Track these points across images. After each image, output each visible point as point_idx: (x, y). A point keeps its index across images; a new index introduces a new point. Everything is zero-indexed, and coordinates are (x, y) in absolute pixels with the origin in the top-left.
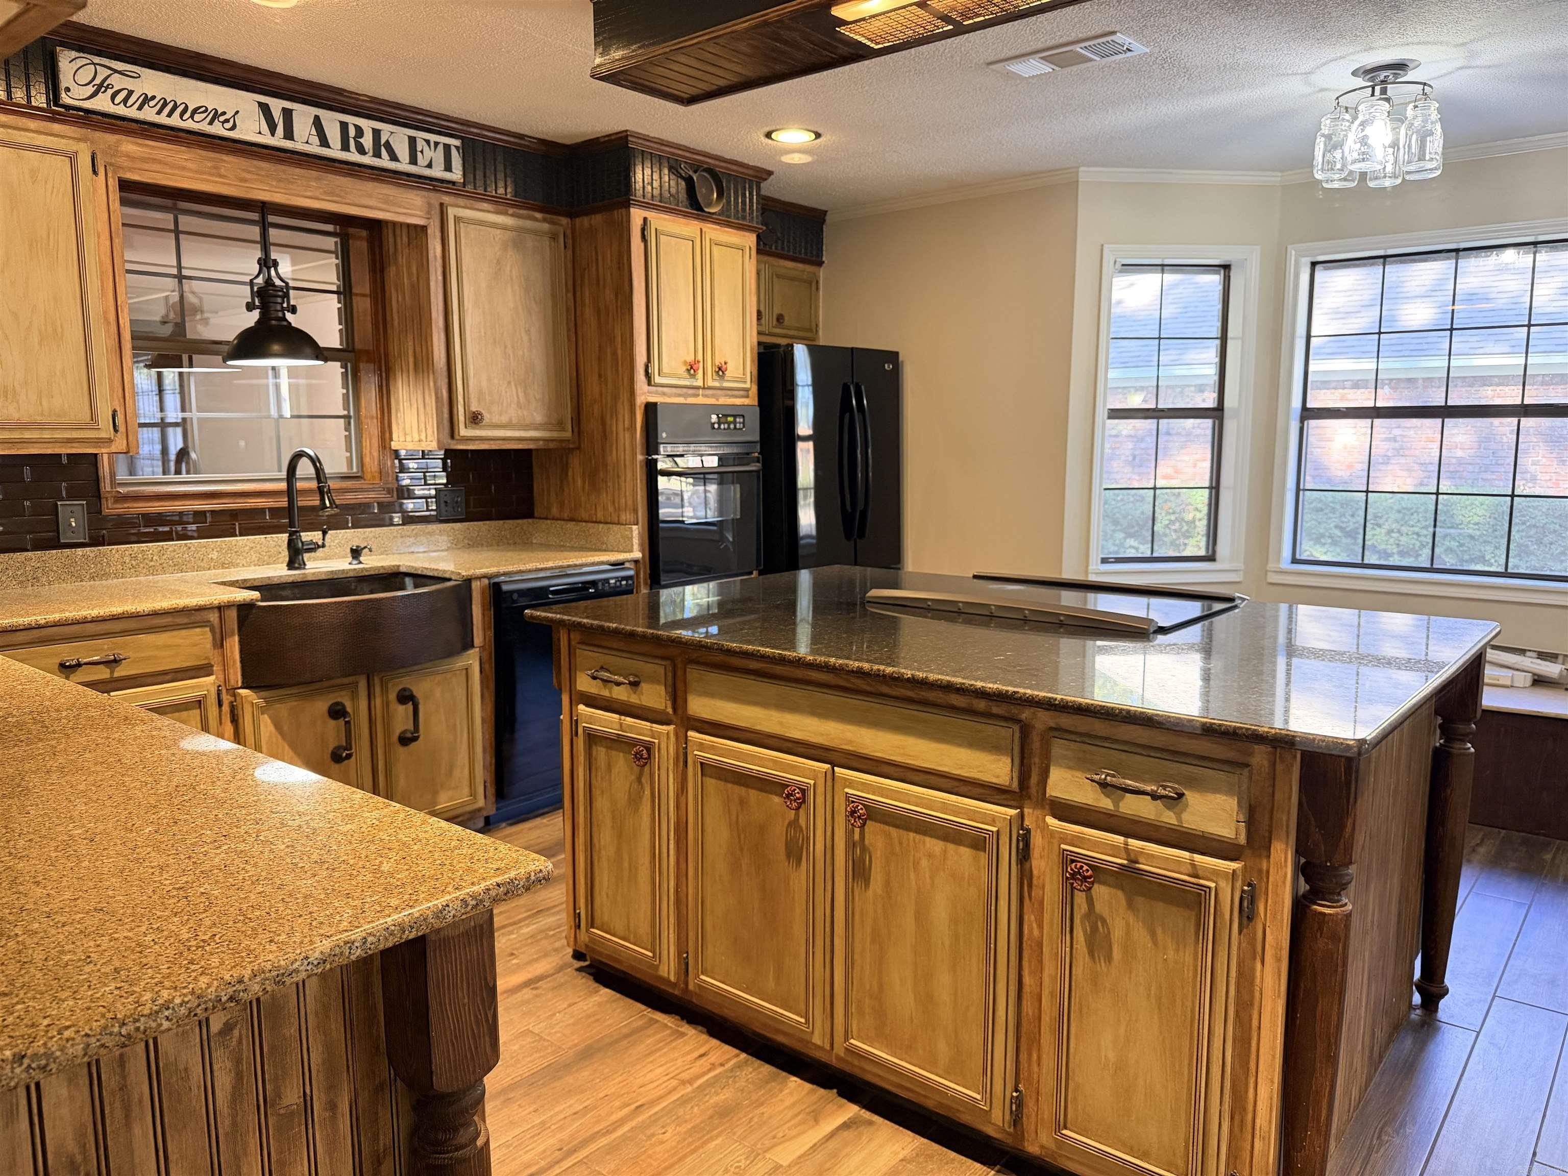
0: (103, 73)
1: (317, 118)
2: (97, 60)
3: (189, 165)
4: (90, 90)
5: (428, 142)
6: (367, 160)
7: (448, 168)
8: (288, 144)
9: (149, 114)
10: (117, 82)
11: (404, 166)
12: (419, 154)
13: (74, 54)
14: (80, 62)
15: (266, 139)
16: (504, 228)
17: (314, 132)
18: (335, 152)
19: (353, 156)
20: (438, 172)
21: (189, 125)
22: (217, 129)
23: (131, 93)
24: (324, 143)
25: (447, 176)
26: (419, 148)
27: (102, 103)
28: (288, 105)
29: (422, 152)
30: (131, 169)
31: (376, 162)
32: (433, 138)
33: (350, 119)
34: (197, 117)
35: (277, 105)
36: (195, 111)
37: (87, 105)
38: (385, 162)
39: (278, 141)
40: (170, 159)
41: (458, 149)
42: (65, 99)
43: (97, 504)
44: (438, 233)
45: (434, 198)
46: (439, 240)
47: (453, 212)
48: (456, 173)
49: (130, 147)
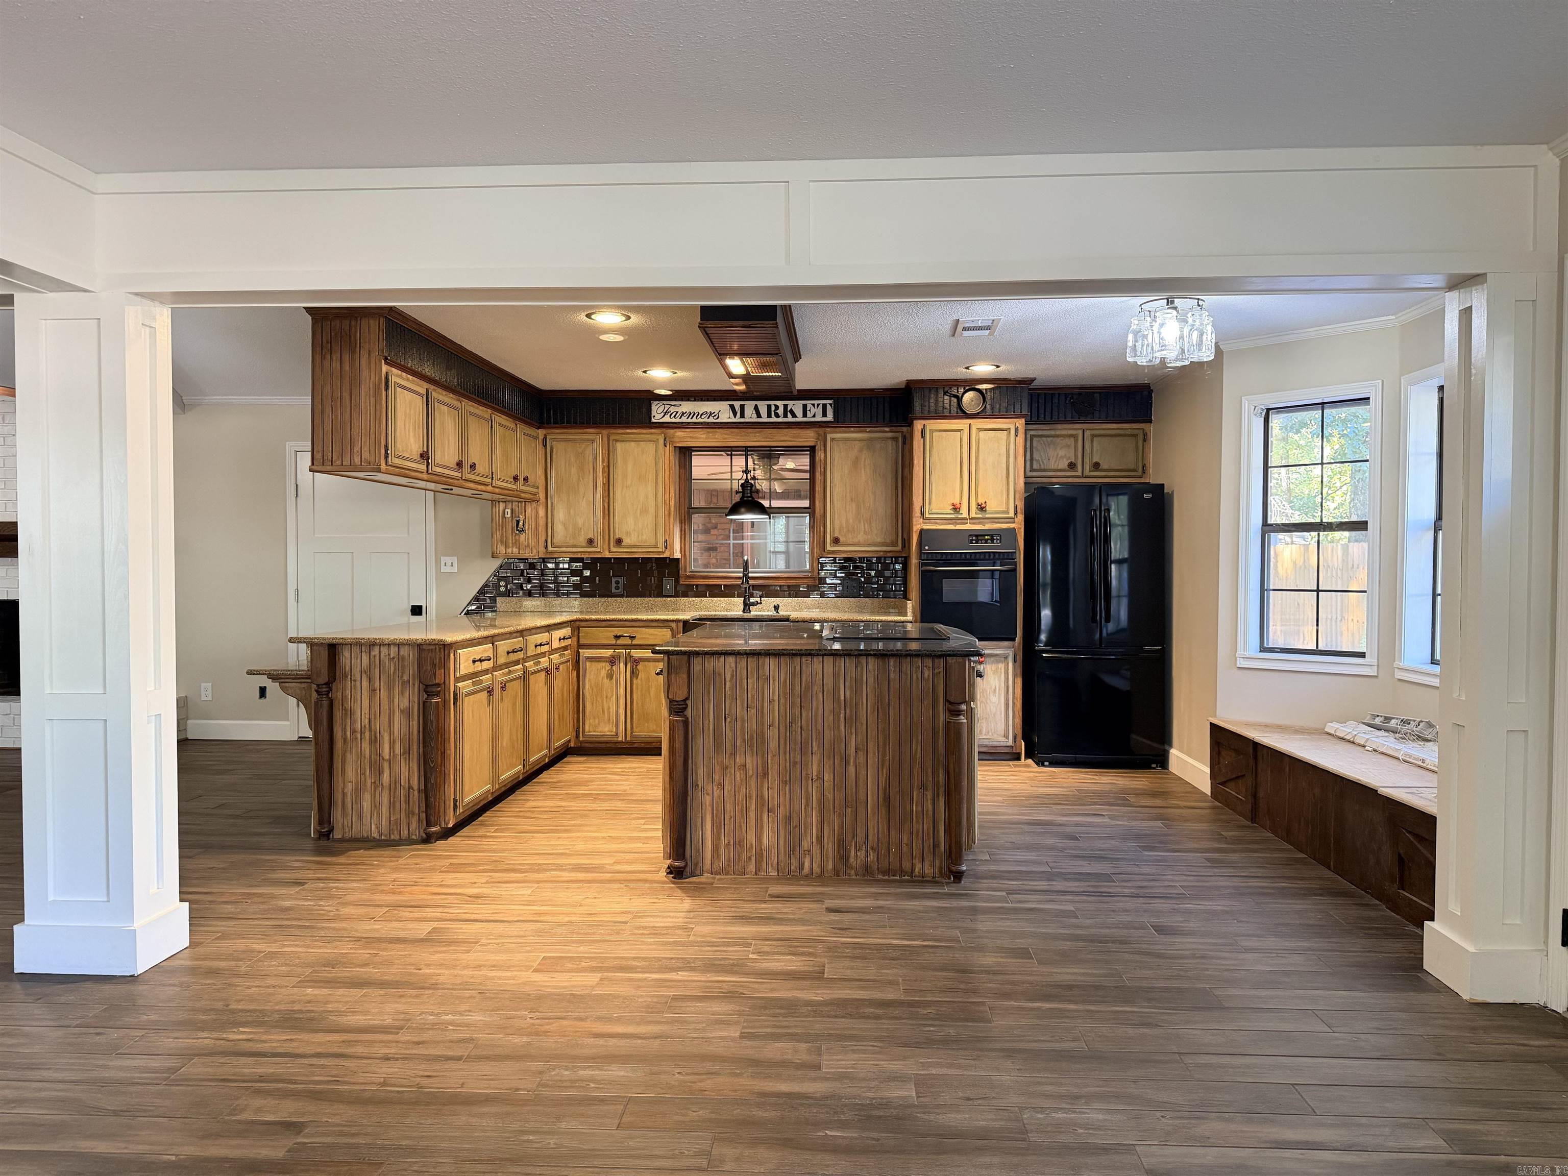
0: (667, 407)
1: (756, 406)
2: (665, 402)
3: (702, 436)
4: (663, 414)
5: (813, 405)
6: (780, 420)
7: (824, 415)
8: (742, 420)
9: (684, 419)
10: (672, 409)
11: (800, 418)
12: (808, 412)
13: (658, 402)
14: (659, 405)
15: (733, 420)
16: (861, 440)
17: (754, 412)
18: (764, 419)
19: (774, 419)
20: (819, 418)
21: (700, 420)
22: (711, 420)
23: (677, 412)
24: (759, 416)
25: (824, 419)
26: (808, 409)
27: (667, 419)
28: (742, 403)
29: (810, 410)
30: (679, 442)
31: (785, 420)
32: (816, 402)
33: (772, 403)
34: (703, 417)
35: (737, 404)
36: (702, 415)
37: (661, 421)
38: (790, 419)
39: (738, 419)
40: (694, 435)
41: (831, 405)
42: (653, 420)
43: (677, 581)
44: (822, 448)
45: (821, 431)
46: (823, 451)
47: (829, 437)
48: (830, 417)
49: (679, 433)
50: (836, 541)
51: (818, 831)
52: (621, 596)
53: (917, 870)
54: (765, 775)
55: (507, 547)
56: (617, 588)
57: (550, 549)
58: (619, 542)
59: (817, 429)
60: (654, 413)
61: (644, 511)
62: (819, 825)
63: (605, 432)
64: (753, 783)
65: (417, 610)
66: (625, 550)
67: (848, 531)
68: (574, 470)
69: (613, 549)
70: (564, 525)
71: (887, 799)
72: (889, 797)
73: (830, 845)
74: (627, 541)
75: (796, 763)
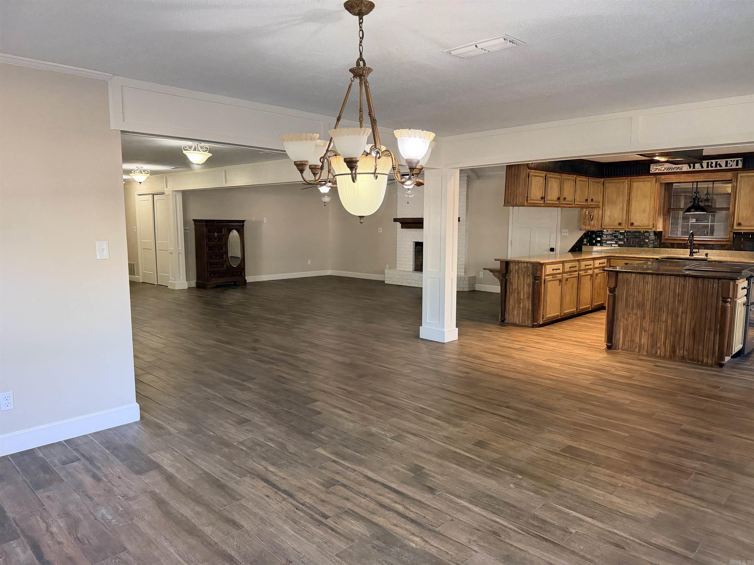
0: (658, 166)
1: (701, 163)
4: (655, 169)
5: (731, 161)
6: (713, 169)
8: (694, 170)
9: (665, 171)
11: (724, 167)
14: (654, 166)
15: (689, 170)
17: (700, 166)
18: (705, 169)
19: (710, 168)
20: (734, 167)
21: (673, 171)
22: (678, 170)
23: (662, 168)
27: (657, 171)
29: (729, 163)
30: (662, 181)
31: (716, 168)
32: (733, 159)
33: (710, 161)
37: (654, 172)
38: (718, 168)
40: (670, 178)
41: (741, 160)
42: (651, 172)
43: (661, 240)
44: (735, 180)
45: (735, 172)
46: (736, 182)
47: (739, 175)
48: (740, 166)
49: (663, 177)
50: (739, 224)
51: (664, 341)
52: (635, 246)
53: (705, 361)
54: (644, 318)
55: (586, 226)
56: (633, 243)
57: (603, 227)
58: (632, 224)
59: (732, 172)
60: (651, 169)
61: (644, 211)
62: (665, 339)
63: (629, 178)
64: (639, 321)
65: (552, 250)
66: (634, 228)
67: (747, 220)
68: (615, 195)
69: (629, 227)
70: (609, 217)
71: (694, 333)
72: (695, 332)
73: (669, 347)
74: (636, 224)
75: (657, 315)
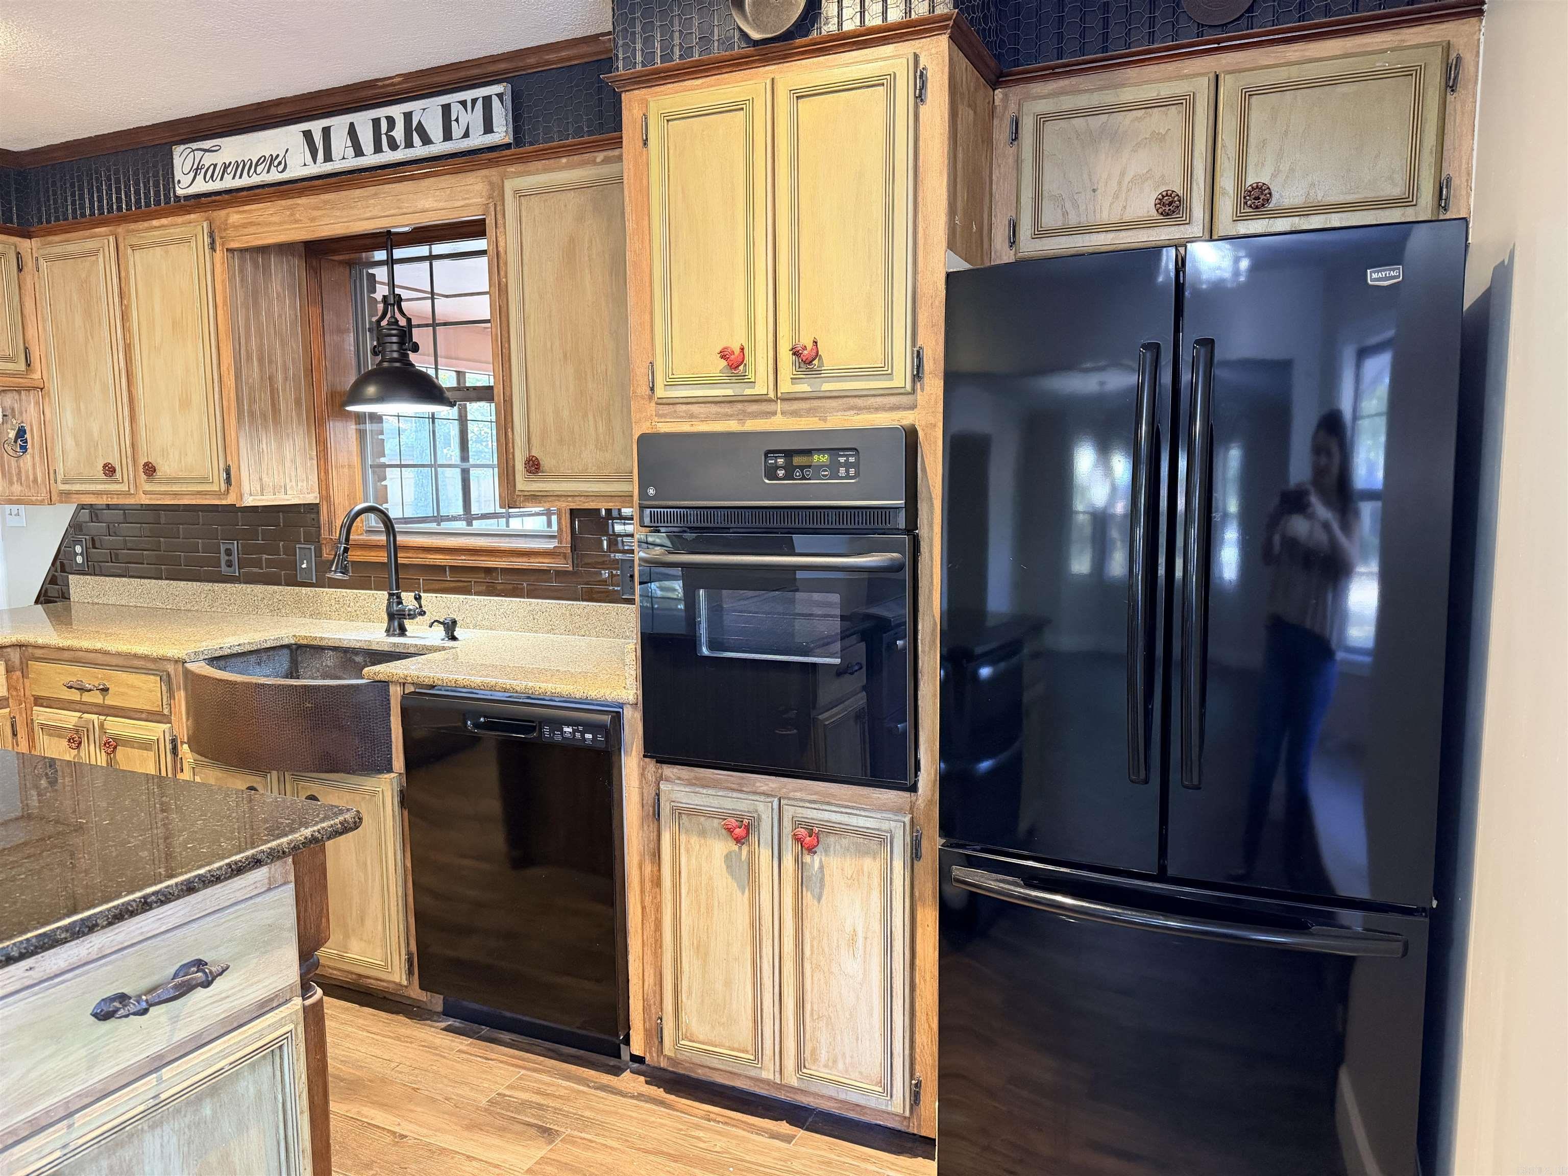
0: (199, 154)
1: (352, 125)
2: (195, 146)
3: (275, 219)
5: (463, 103)
6: (401, 155)
7: (488, 128)
8: (330, 168)
9: (229, 183)
10: (208, 160)
11: (439, 147)
12: (454, 124)
13: (182, 147)
15: (314, 170)
16: (579, 188)
17: (349, 144)
18: (370, 159)
19: (388, 156)
20: (478, 140)
21: (257, 179)
22: (275, 176)
23: (215, 166)
24: (359, 152)
25: (491, 140)
26: (453, 117)
28: (325, 122)
29: (457, 120)
30: (234, 239)
31: (411, 155)
32: (468, 95)
33: (381, 113)
34: (259, 169)
35: (316, 127)
36: (257, 165)
37: (190, 191)
38: (419, 151)
39: (321, 166)
40: (261, 219)
41: (500, 96)
42: (180, 192)
43: (318, 553)
44: (499, 221)
45: (493, 173)
46: (501, 229)
47: (508, 187)
48: (502, 133)
49: (234, 216)
50: (534, 468)
56: (229, 564)
57: (61, 486)
58: (150, 470)
59: (477, 170)
60: (178, 175)
61: (185, 403)
63: (119, 230)
67: (561, 441)
68: (78, 320)
74: (165, 468)
